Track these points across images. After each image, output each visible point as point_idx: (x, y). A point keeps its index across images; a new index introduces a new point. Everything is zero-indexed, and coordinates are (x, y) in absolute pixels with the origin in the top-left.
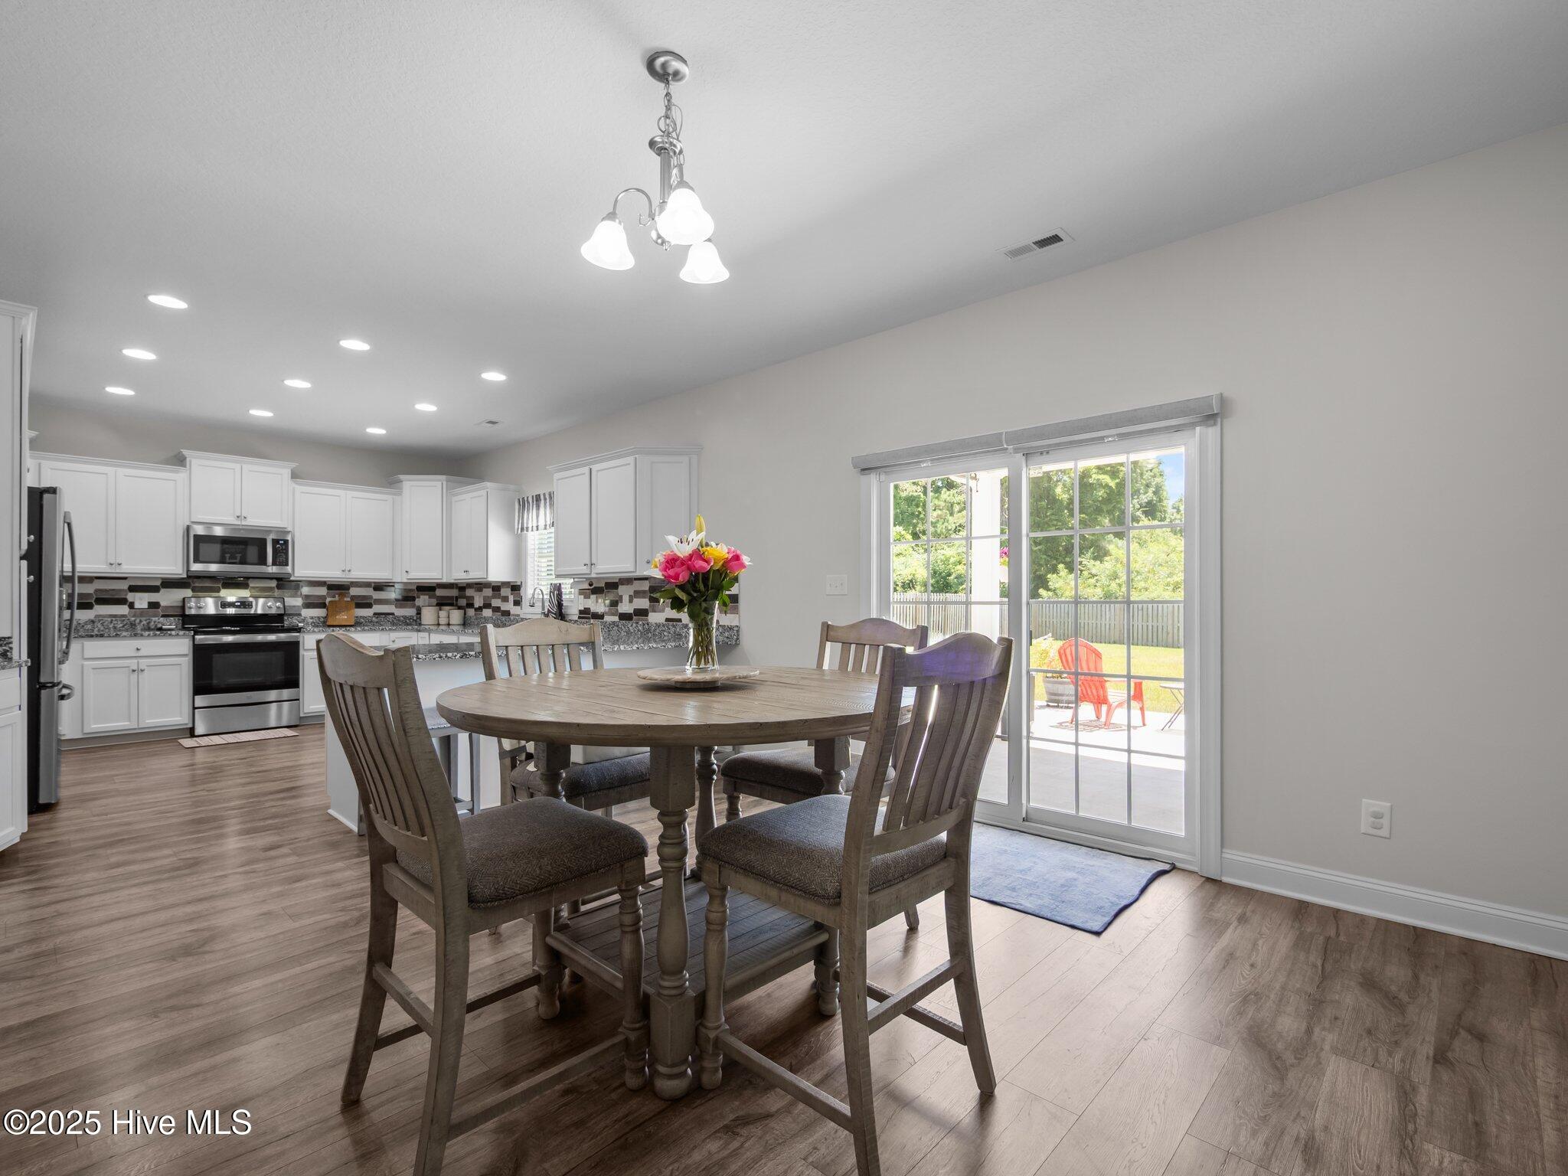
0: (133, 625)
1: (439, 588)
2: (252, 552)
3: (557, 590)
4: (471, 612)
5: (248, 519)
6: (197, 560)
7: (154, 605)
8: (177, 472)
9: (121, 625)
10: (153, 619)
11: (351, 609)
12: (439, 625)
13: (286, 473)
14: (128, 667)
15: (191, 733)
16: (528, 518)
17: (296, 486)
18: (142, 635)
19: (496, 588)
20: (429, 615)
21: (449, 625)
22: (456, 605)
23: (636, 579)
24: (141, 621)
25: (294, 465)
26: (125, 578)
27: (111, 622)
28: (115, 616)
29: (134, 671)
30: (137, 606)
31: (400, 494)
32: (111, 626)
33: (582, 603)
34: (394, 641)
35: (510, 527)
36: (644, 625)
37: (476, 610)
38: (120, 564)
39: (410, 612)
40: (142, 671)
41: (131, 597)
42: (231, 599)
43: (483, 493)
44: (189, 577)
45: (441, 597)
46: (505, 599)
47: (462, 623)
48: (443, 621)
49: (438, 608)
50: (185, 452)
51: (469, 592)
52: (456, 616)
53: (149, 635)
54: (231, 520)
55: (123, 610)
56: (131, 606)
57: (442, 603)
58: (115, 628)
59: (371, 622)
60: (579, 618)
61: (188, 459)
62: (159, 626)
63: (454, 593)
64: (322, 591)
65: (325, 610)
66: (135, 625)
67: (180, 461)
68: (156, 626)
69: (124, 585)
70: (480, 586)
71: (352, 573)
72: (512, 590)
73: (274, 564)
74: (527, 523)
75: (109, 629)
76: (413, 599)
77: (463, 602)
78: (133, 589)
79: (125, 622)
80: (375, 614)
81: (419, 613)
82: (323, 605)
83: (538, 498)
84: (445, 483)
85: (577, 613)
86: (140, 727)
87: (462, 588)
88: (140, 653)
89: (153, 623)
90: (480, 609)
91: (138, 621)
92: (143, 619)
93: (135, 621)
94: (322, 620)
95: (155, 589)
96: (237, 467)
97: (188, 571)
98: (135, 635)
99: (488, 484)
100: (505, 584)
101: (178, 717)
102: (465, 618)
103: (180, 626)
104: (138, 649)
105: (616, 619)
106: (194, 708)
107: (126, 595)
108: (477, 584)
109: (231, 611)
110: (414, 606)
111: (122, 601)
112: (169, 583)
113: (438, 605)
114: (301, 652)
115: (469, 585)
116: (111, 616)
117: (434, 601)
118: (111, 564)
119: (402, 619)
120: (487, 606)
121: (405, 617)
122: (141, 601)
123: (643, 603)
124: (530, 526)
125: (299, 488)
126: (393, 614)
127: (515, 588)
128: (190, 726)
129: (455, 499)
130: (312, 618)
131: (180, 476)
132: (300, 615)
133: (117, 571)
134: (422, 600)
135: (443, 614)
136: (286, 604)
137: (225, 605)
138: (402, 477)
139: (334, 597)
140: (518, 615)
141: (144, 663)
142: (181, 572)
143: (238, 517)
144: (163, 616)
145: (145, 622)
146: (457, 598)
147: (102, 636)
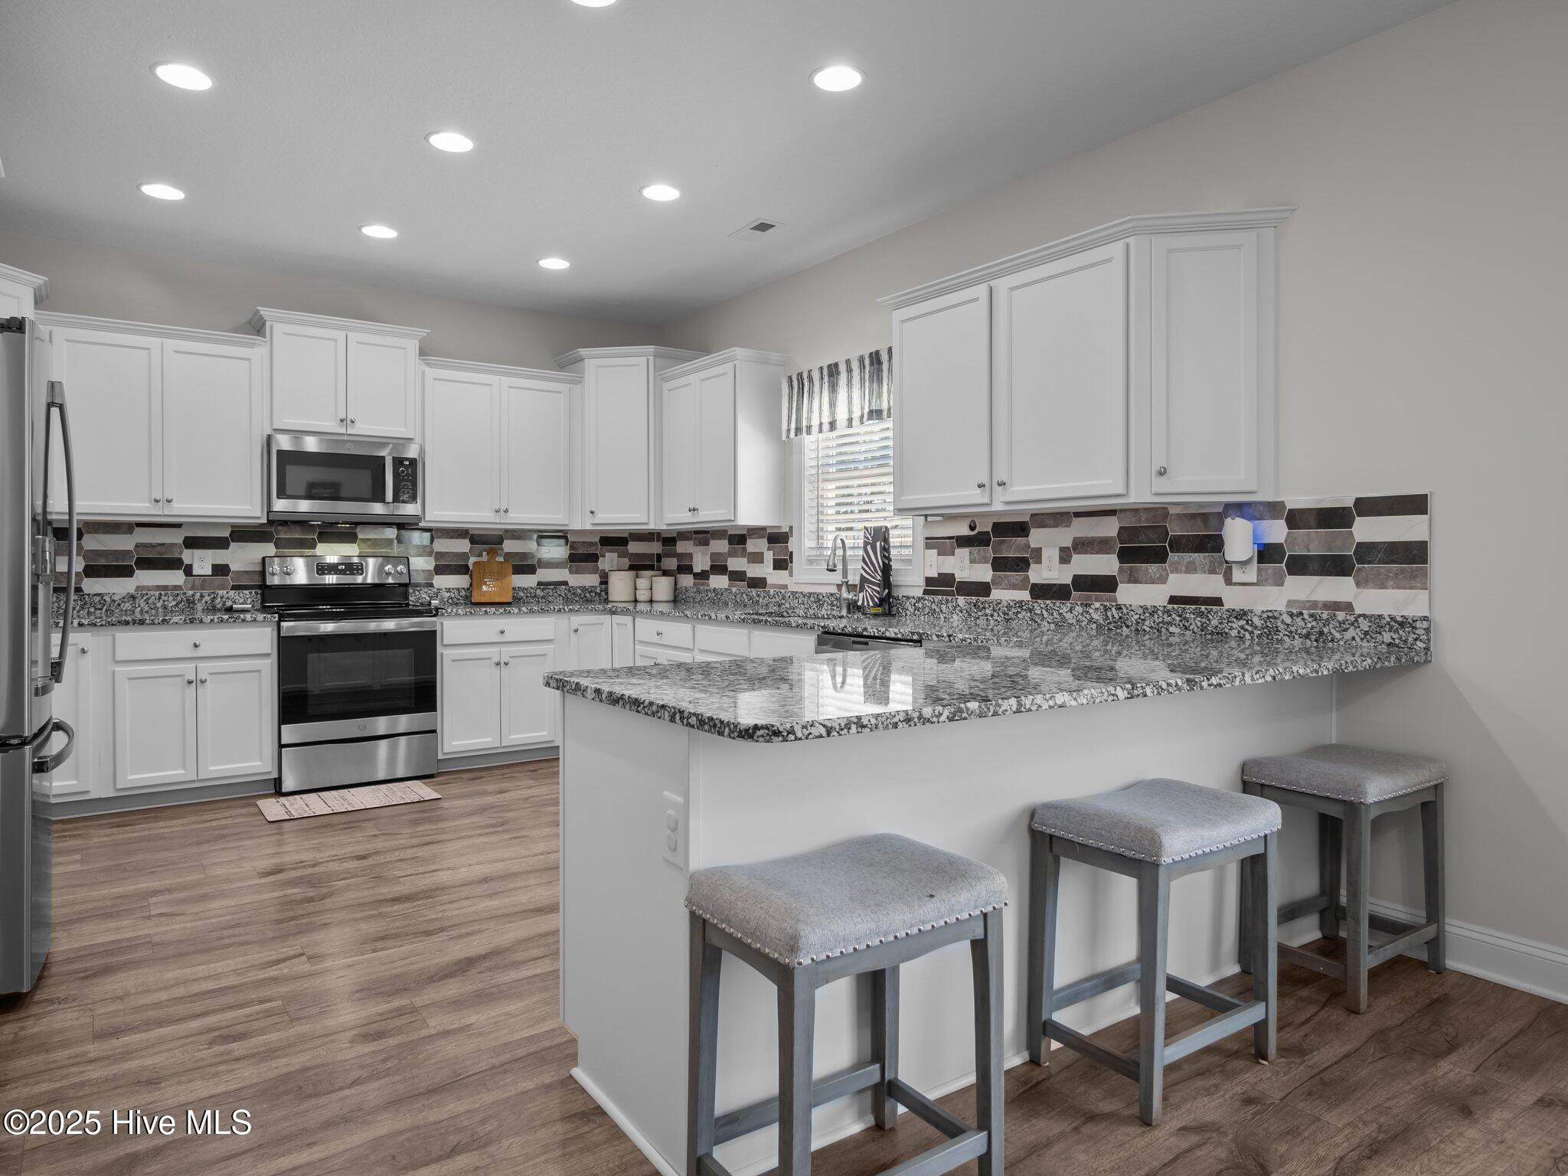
0: (191, 602)
1: (633, 540)
2: (365, 477)
3: (879, 538)
4: (687, 581)
5: (357, 424)
6: (281, 494)
7: (220, 570)
8: (252, 345)
9: (174, 603)
10: (221, 592)
11: (505, 577)
12: (636, 601)
13: (413, 346)
14: (182, 676)
15: (276, 789)
16: (810, 410)
17: (428, 369)
18: (201, 621)
19: (739, 539)
20: (620, 585)
21: (651, 601)
22: (659, 569)
23: (1078, 515)
24: (202, 596)
25: (423, 332)
26: (178, 526)
27: (160, 598)
28: (165, 588)
29: (190, 682)
30: (196, 571)
31: (579, 381)
32: (159, 605)
33: (935, 564)
34: (576, 631)
35: (771, 428)
36: (1106, 609)
37: (696, 576)
38: (169, 501)
39: (591, 580)
40: (203, 682)
41: (187, 556)
42: (332, 559)
43: (729, 367)
44: (270, 522)
45: (637, 555)
46: (757, 558)
47: (670, 597)
48: (643, 595)
49: (632, 573)
50: (264, 312)
51: (682, 547)
52: (663, 587)
53: (212, 620)
54: (331, 426)
55: (176, 577)
56: (188, 570)
57: (638, 566)
58: (165, 607)
59: (535, 596)
60: (926, 592)
61: (268, 324)
62: (229, 604)
63: (655, 548)
64: (463, 546)
65: (467, 577)
66: (193, 602)
67: (257, 327)
68: (224, 605)
69: (176, 537)
70: (703, 536)
71: (510, 514)
72: (769, 542)
73: (396, 499)
74: (809, 419)
75: (156, 608)
76: (594, 558)
77: (671, 563)
78: (192, 543)
79: (179, 599)
80: (540, 584)
81: (604, 582)
82: (463, 569)
83: (833, 370)
84: (651, 359)
85: (922, 582)
86: (200, 778)
87: (669, 540)
88: (200, 652)
89: (219, 600)
90: (703, 576)
91: (198, 596)
92: (206, 592)
93: (193, 595)
94: (463, 593)
95: (221, 543)
96: (340, 335)
97: (269, 511)
98: (192, 621)
99: (739, 352)
100: (756, 532)
101: (257, 763)
102: (676, 589)
103: (258, 605)
104: (196, 646)
105: (1025, 595)
106: (281, 746)
107: (181, 553)
108: (697, 532)
109: (331, 579)
110: (595, 570)
111: (174, 564)
112: (243, 534)
113: (632, 568)
114: (439, 649)
115: (684, 535)
116: (158, 588)
117: (626, 562)
118: (157, 501)
119: (579, 591)
120: (719, 568)
121: (583, 589)
122: (202, 562)
123: (1106, 564)
124: (815, 422)
125: (432, 373)
126: (565, 583)
127: (777, 538)
128: (275, 775)
129: (667, 386)
130: (448, 590)
131: (257, 352)
132: (431, 585)
133: (166, 513)
134: (609, 560)
135: (643, 583)
136: (411, 569)
137: (324, 569)
138: (583, 352)
139: (480, 555)
140: (785, 587)
141: (205, 668)
142: (259, 515)
143: (342, 421)
144: (234, 588)
145: (207, 598)
146: (659, 557)
147: (142, 622)
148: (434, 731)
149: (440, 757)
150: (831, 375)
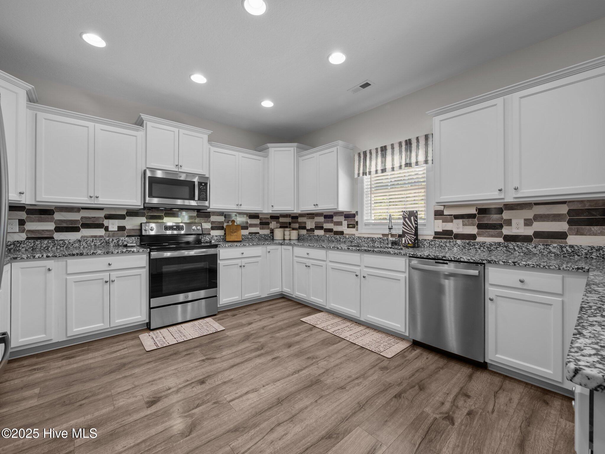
0: (108, 243)
1: (281, 217)
2: (186, 190)
3: (411, 216)
4: (304, 232)
5: (183, 168)
6: (151, 195)
7: (121, 229)
8: (137, 130)
9: (100, 243)
10: (121, 238)
11: (239, 231)
12: (284, 239)
13: (206, 137)
14: (102, 279)
15: (148, 327)
16: (370, 165)
17: (211, 147)
18: (112, 253)
19: (329, 217)
20: (278, 233)
21: (290, 240)
22: (290, 228)
23: (536, 204)
24: (113, 240)
25: (210, 132)
26: (102, 209)
27: (93, 241)
28: (95, 237)
29: (106, 282)
30: (110, 229)
31: (266, 156)
32: (92, 244)
33: (440, 226)
34: (269, 252)
35: (350, 173)
36: (562, 247)
37: (308, 230)
38: (97, 197)
39: (266, 232)
40: (112, 281)
41: (106, 222)
42: (169, 224)
43: (334, 149)
44: (145, 208)
45: (282, 222)
46: (340, 224)
47: (297, 238)
48: (287, 237)
49: (282, 230)
50: (144, 116)
51: (300, 220)
52: (294, 234)
53: (118, 252)
54: (172, 168)
55: (101, 232)
56: (107, 229)
57: (283, 226)
58: (95, 245)
59: (248, 238)
60: (434, 238)
61: (145, 122)
62: (125, 243)
63: (288, 220)
64: (221, 219)
65: (223, 231)
66: (109, 243)
67: (140, 123)
68: (123, 244)
69: (101, 214)
70: (311, 215)
71: (242, 206)
72: (345, 218)
73: (199, 199)
74: (370, 168)
75: (91, 246)
76: (268, 224)
77: (297, 226)
78: (109, 217)
79: (102, 241)
80: (250, 233)
81: (272, 232)
82: (222, 228)
83: (384, 149)
84: (295, 148)
85: (433, 234)
86: (111, 326)
87: (295, 217)
88: (112, 267)
89: (121, 241)
90: (312, 230)
91: (111, 240)
92: (114, 238)
93: (109, 240)
94: (222, 237)
95: (122, 217)
96: (176, 130)
97: (145, 203)
98: (108, 253)
99: (340, 142)
100: (340, 213)
101: (139, 316)
102: (299, 235)
103: (139, 244)
104: (109, 264)
105: (501, 240)
106: (150, 308)
107: (103, 221)
108: (308, 214)
109: (169, 232)
110: (268, 228)
111: (100, 226)
112: (132, 213)
113: (281, 227)
114: (218, 261)
115: (302, 215)
116: (92, 237)
117: (279, 225)
118: (91, 197)
119: (263, 236)
120: (319, 227)
121: (265, 235)
122: (113, 225)
124: (373, 170)
125: (213, 149)
126: (258, 233)
127: (350, 217)
128: (147, 321)
129: (300, 159)
130: (216, 236)
131: (140, 134)
132: (210, 234)
133: (95, 202)
134: (273, 225)
135: (287, 233)
136: (203, 228)
137: (167, 228)
138: (269, 145)
139: (228, 222)
140: (354, 235)
141: (114, 275)
142: (140, 204)
143: (176, 166)
144: (128, 236)
145: (115, 241)
146: (290, 223)
147: (82, 254)
148: (216, 296)
149: (218, 306)
150: (382, 150)
